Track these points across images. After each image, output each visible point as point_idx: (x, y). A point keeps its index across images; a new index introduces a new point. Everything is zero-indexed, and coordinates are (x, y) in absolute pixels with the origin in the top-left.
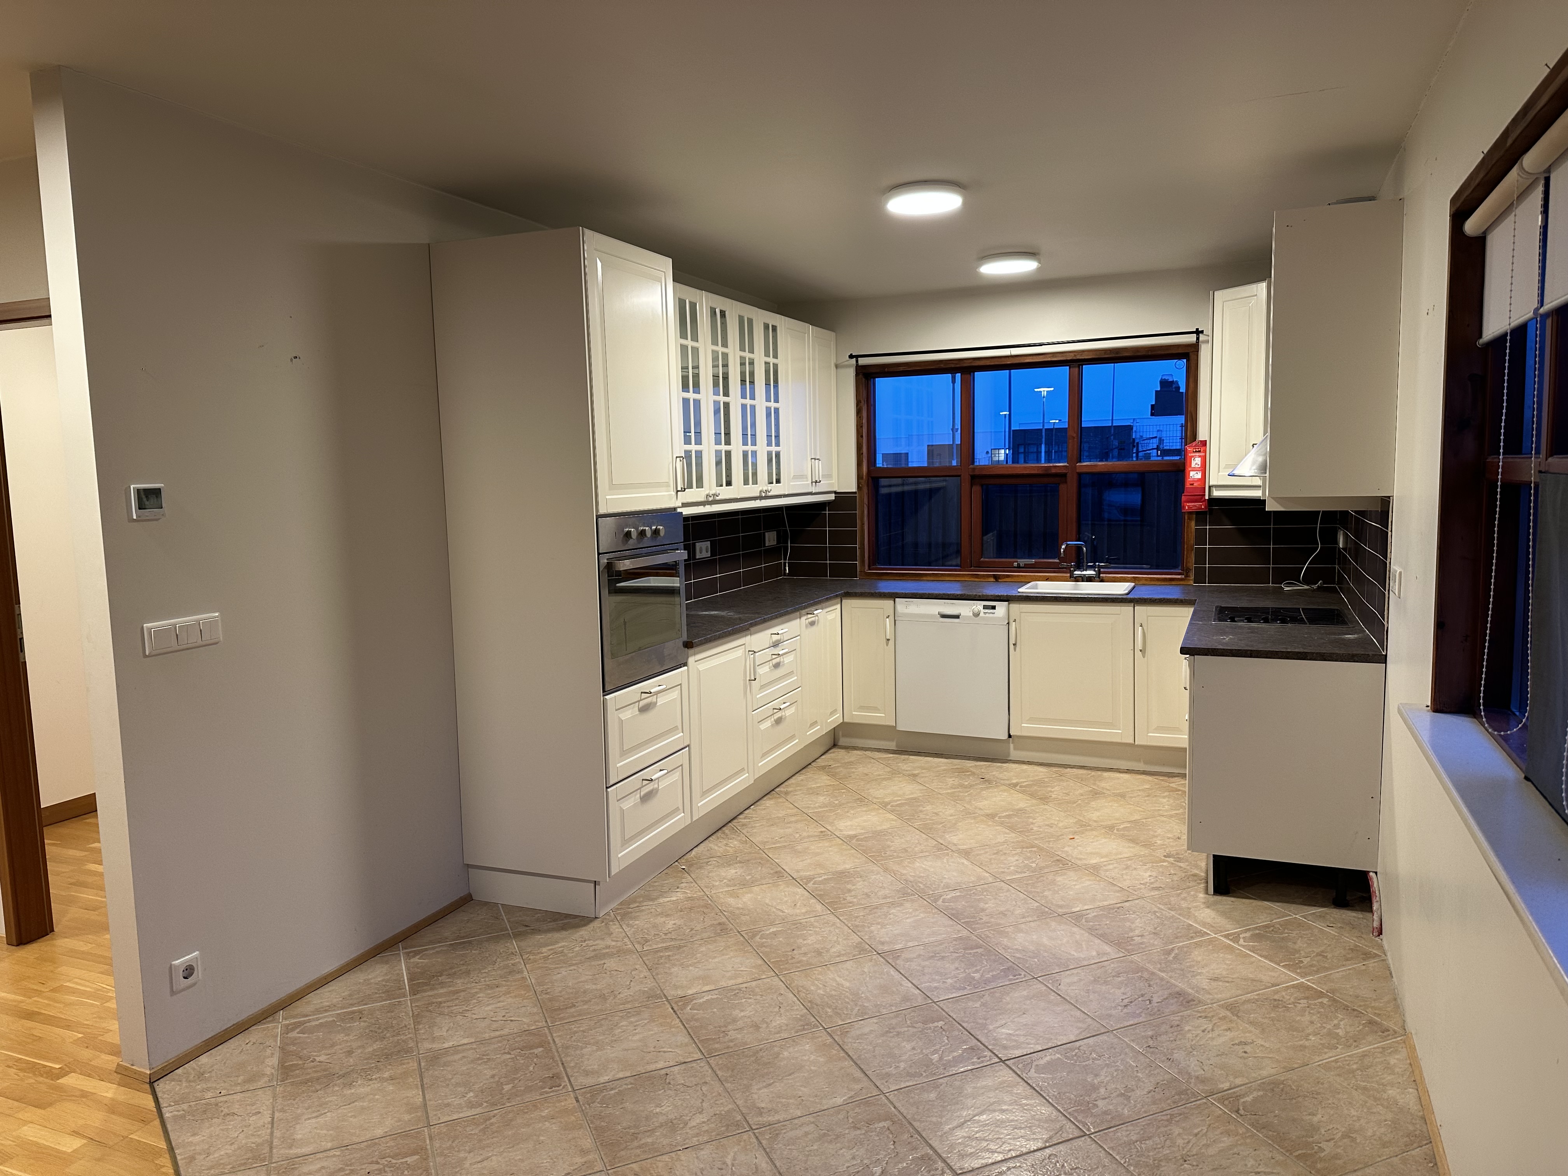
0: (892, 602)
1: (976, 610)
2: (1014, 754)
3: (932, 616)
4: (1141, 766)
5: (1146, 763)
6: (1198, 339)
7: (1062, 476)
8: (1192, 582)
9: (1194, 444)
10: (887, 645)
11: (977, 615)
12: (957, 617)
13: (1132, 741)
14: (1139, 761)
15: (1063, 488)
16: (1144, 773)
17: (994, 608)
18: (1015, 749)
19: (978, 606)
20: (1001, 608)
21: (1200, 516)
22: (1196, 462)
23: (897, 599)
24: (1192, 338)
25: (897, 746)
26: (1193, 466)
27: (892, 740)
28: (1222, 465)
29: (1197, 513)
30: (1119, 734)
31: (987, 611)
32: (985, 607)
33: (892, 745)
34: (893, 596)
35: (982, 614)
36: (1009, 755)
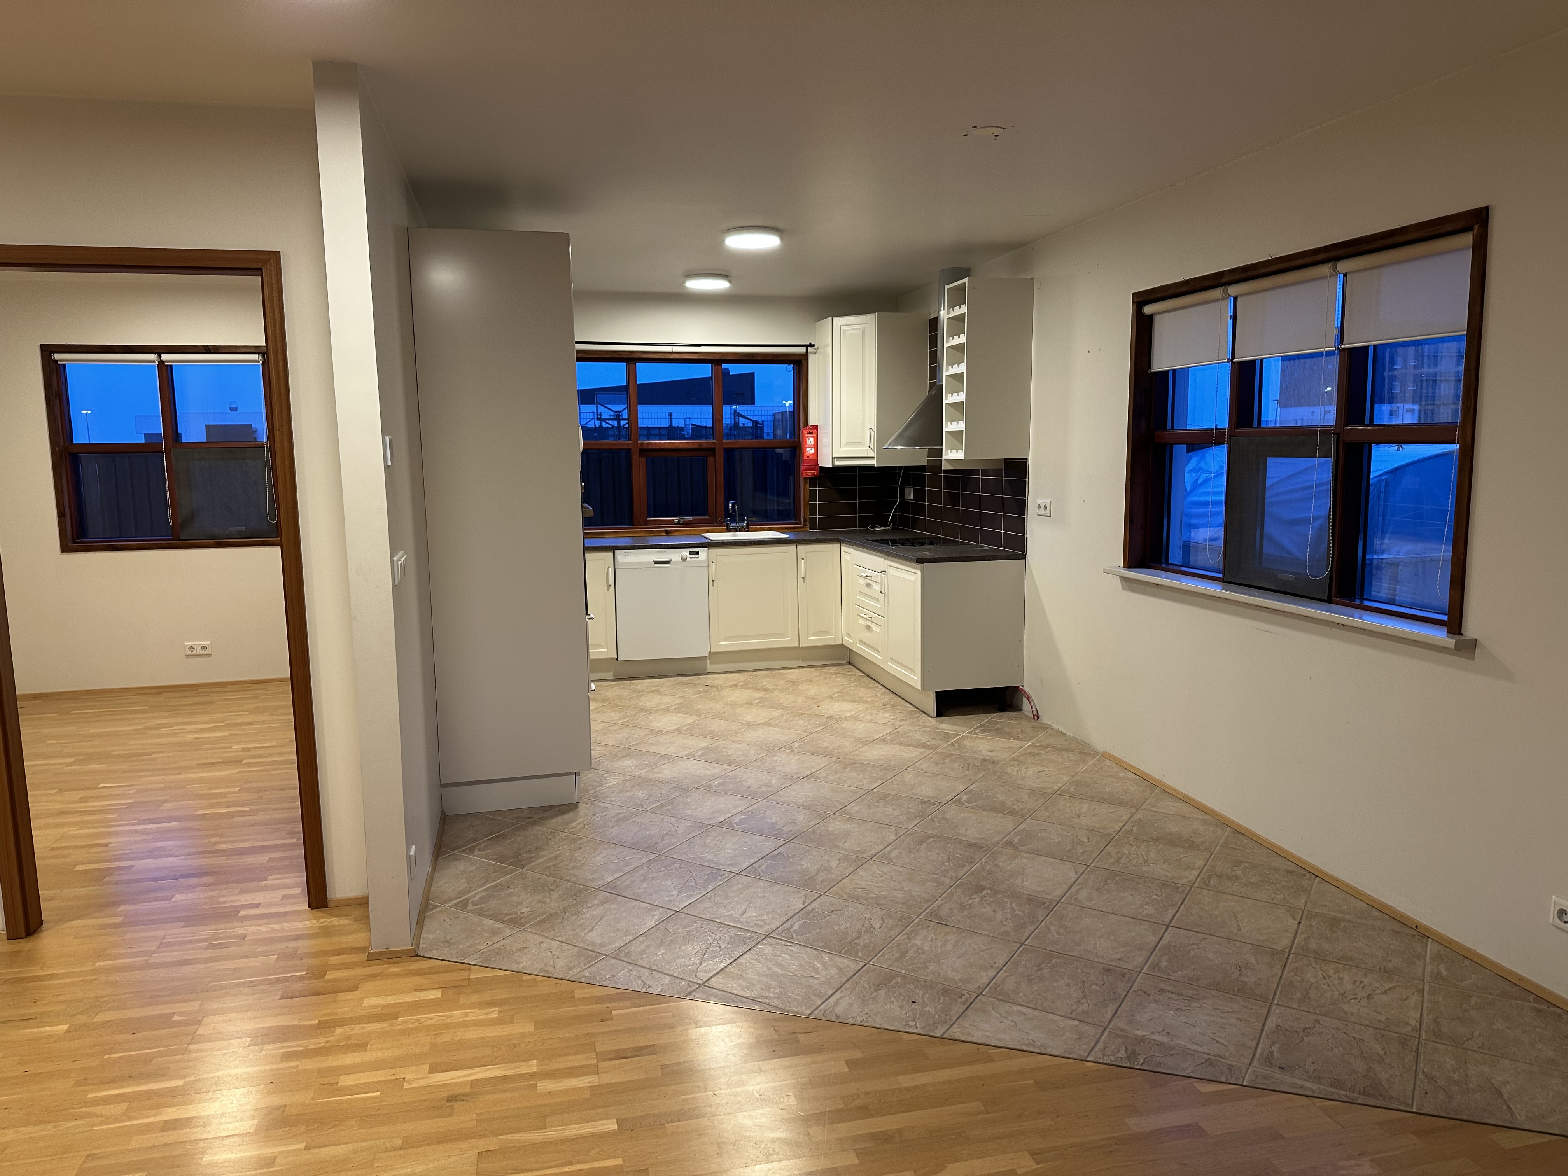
0: (611, 554)
1: (685, 556)
2: (710, 668)
3: (648, 563)
4: (800, 663)
5: (803, 660)
6: (807, 350)
7: (711, 451)
8: (808, 529)
9: (807, 427)
10: (608, 590)
11: (684, 560)
12: (668, 562)
13: (797, 645)
14: (798, 659)
15: (711, 460)
16: (803, 667)
17: (697, 553)
18: (711, 664)
19: (685, 552)
20: (703, 553)
21: (812, 481)
22: (811, 440)
23: (617, 552)
24: (803, 350)
25: (614, 676)
26: (808, 443)
27: (611, 671)
28: (844, 442)
29: (811, 479)
30: (788, 641)
31: (692, 556)
32: (691, 553)
33: (610, 675)
34: (613, 549)
35: (689, 559)
36: (706, 669)
